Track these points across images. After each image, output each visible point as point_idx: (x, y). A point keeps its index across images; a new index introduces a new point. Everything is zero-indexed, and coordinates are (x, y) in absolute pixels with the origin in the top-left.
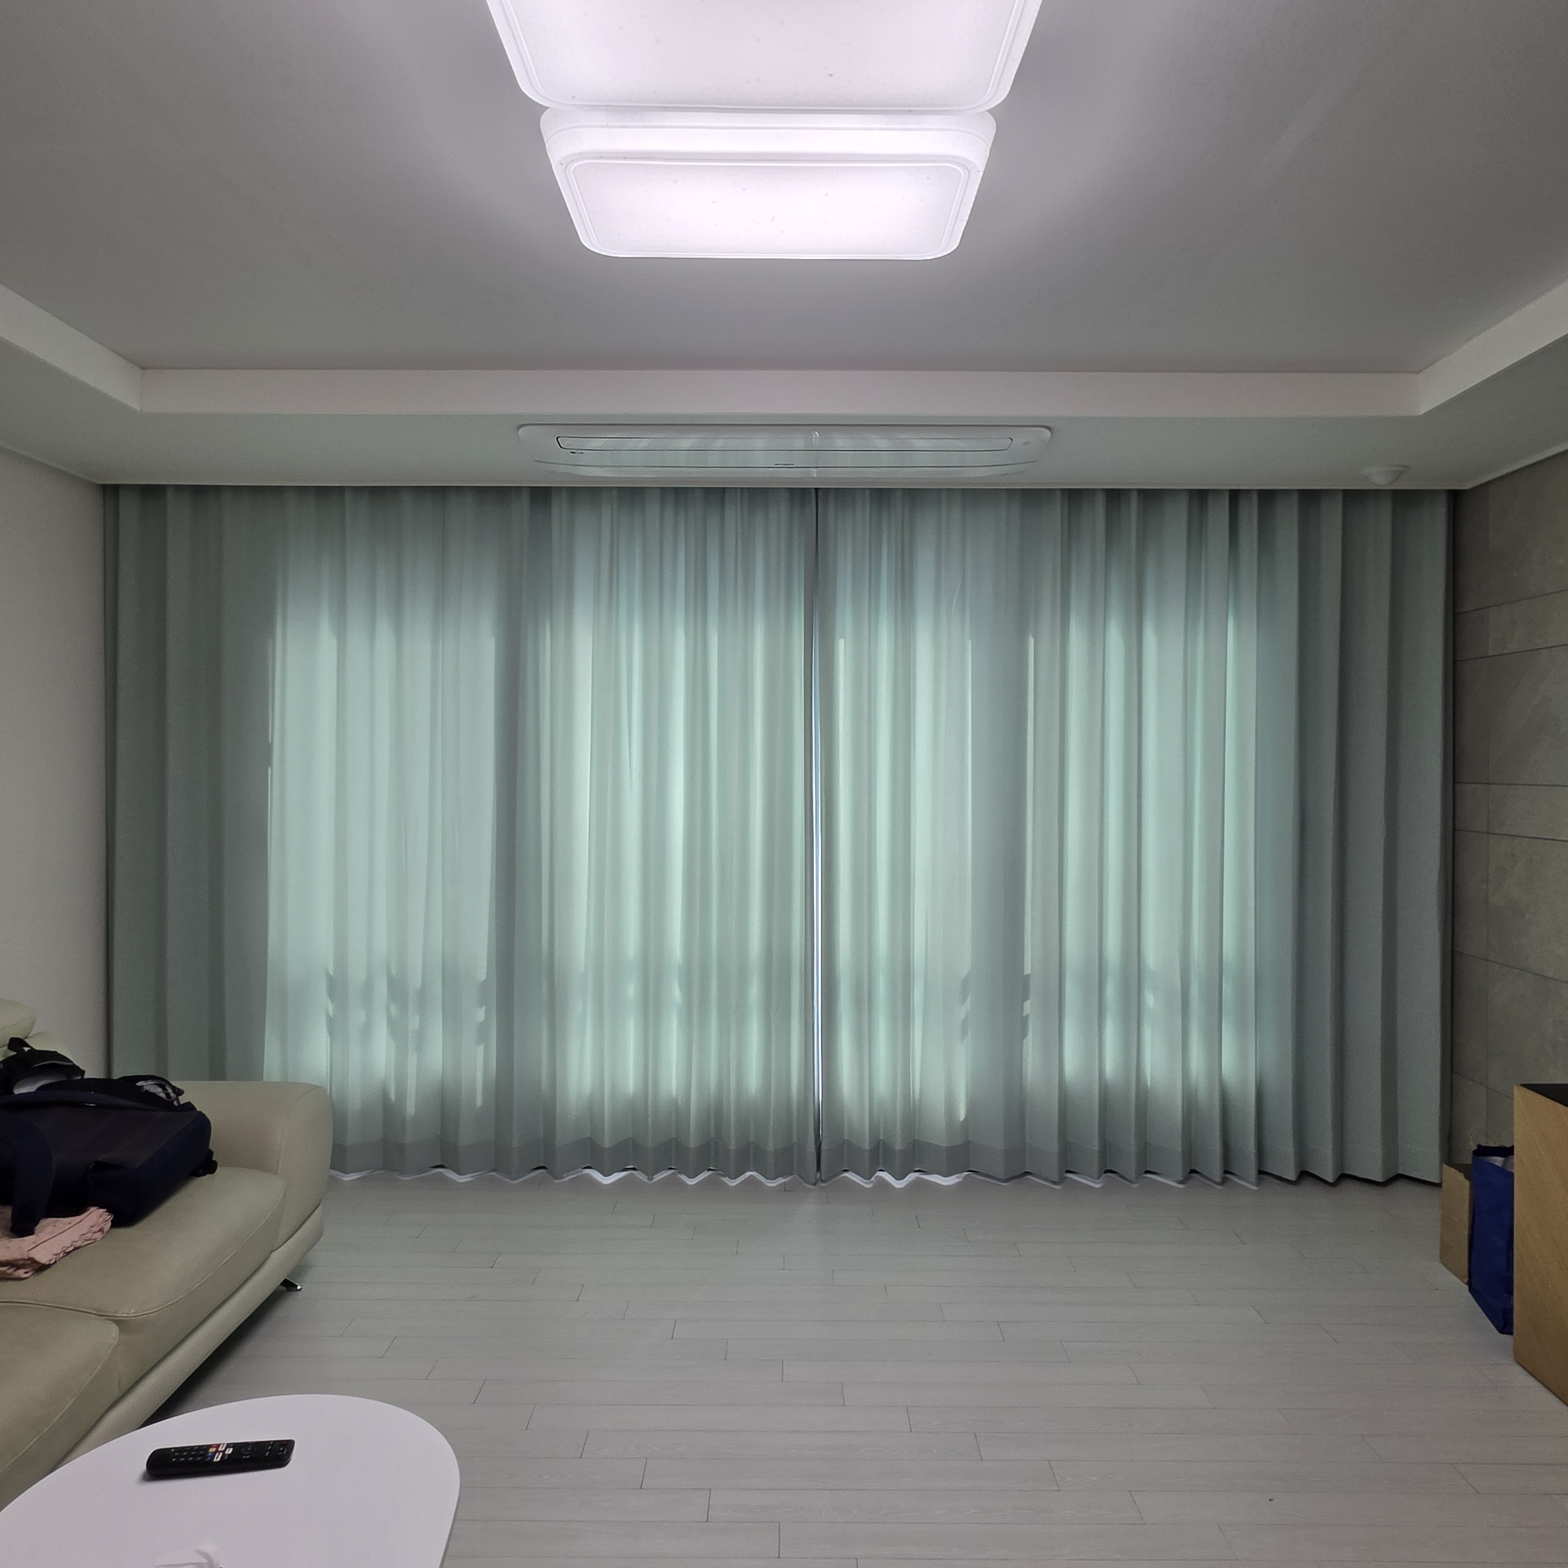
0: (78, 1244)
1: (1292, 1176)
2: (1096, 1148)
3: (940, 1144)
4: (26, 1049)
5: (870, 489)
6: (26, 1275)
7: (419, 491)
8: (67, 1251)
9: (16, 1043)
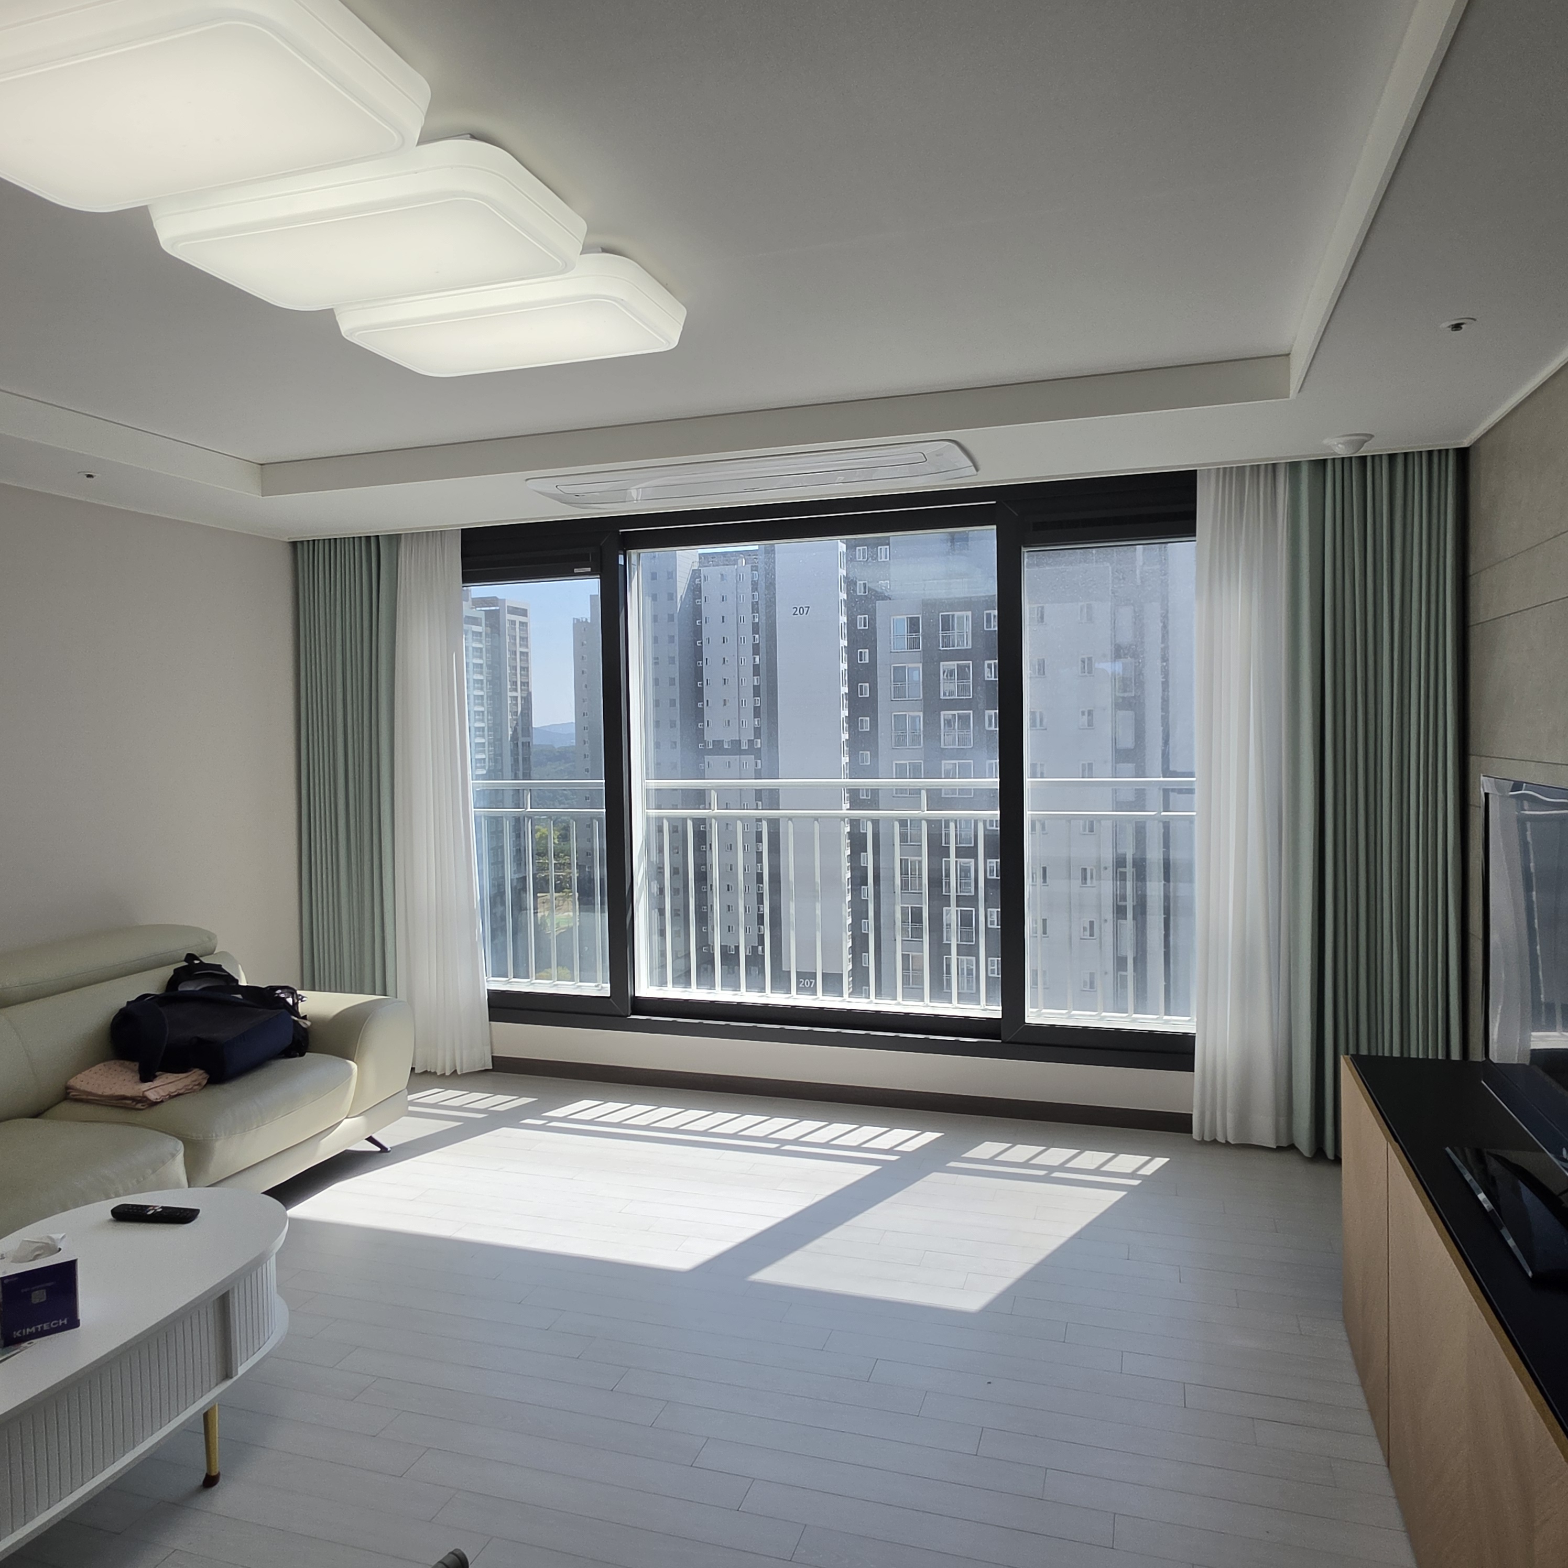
0: (181, 1092)
4: (196, 962)
6: (142, 1107)
8: (172, 1094)
9: (190, 957)
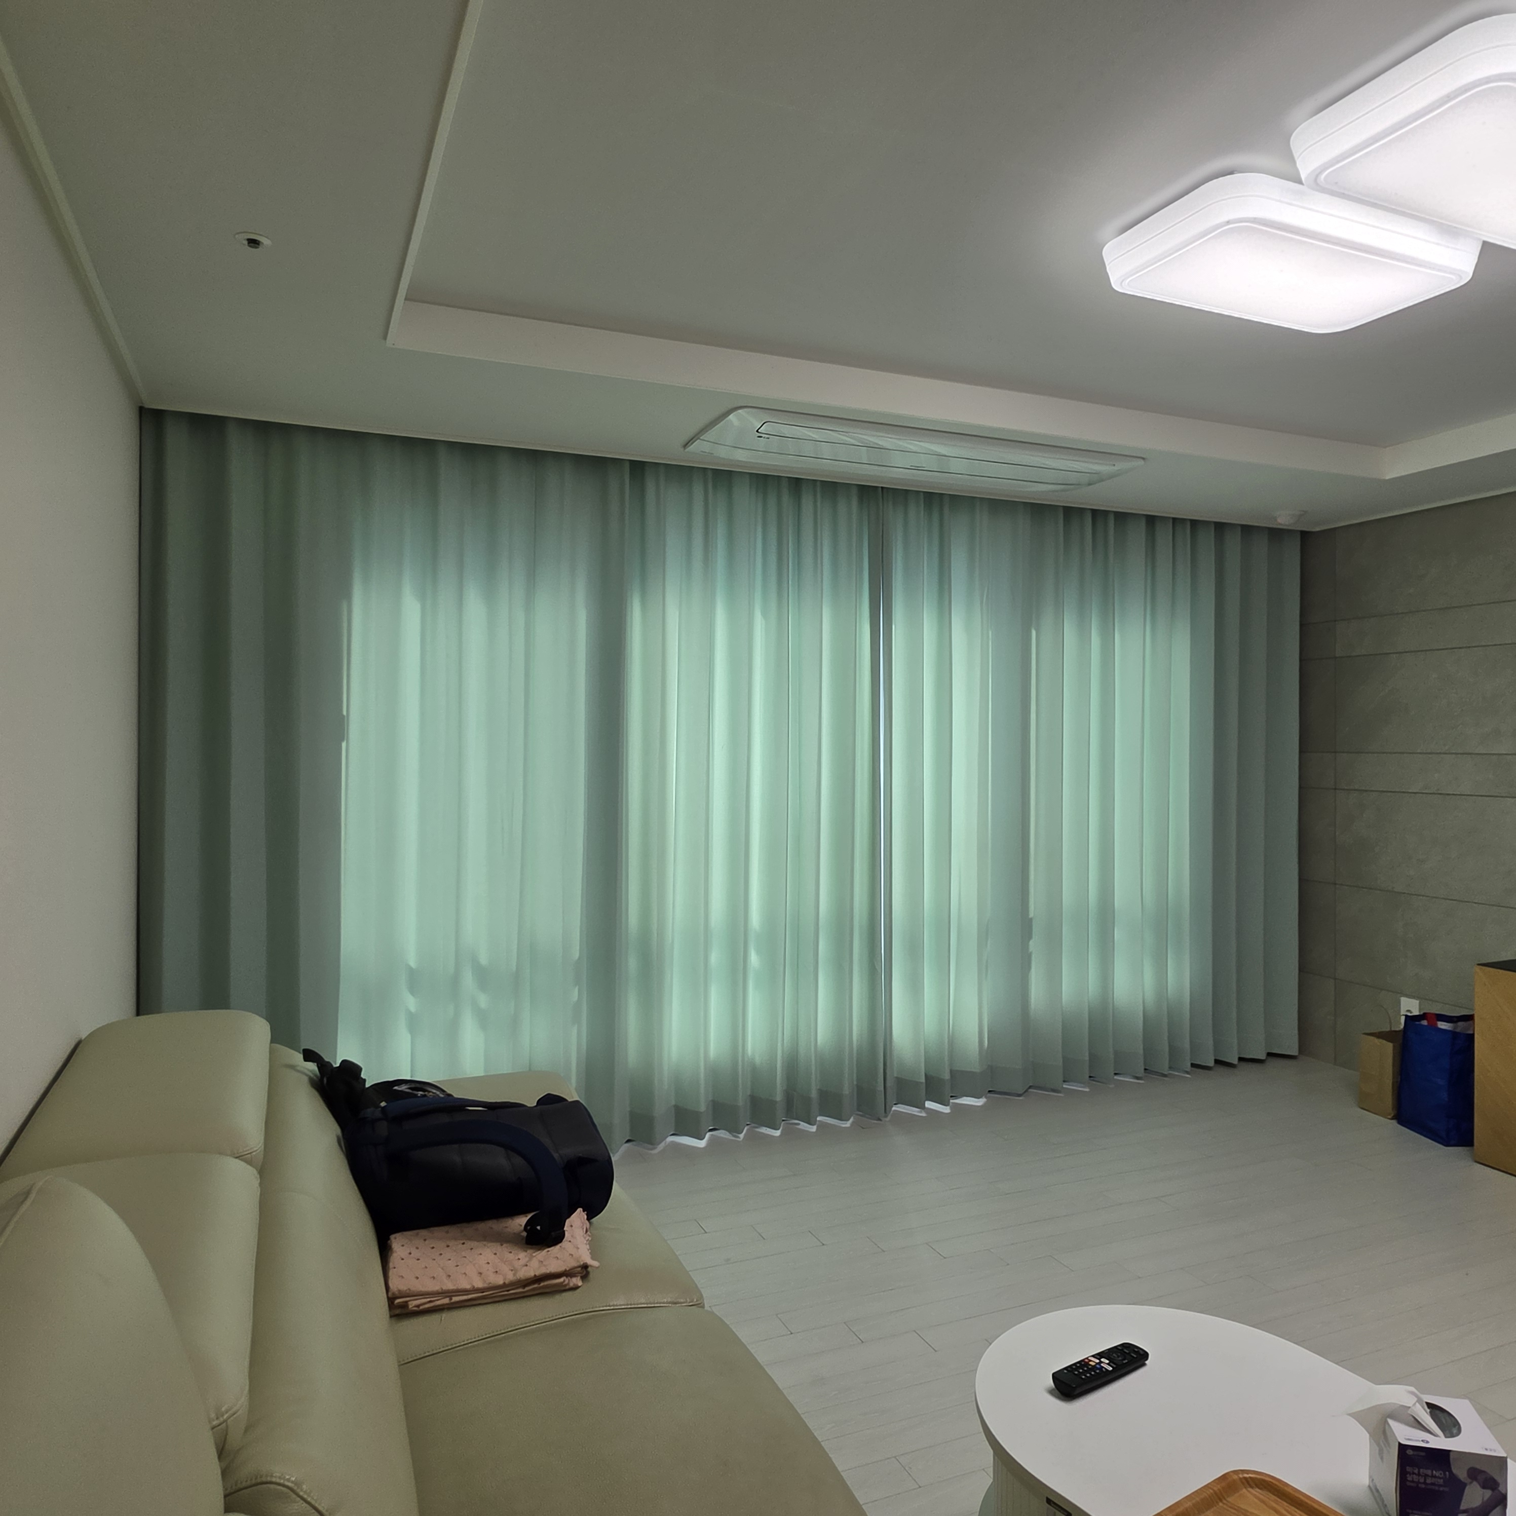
1: (1211, 1063)
2: (1087, 1058)
3: (974, 1070)
5: (924, 492)
7: (516, 453)
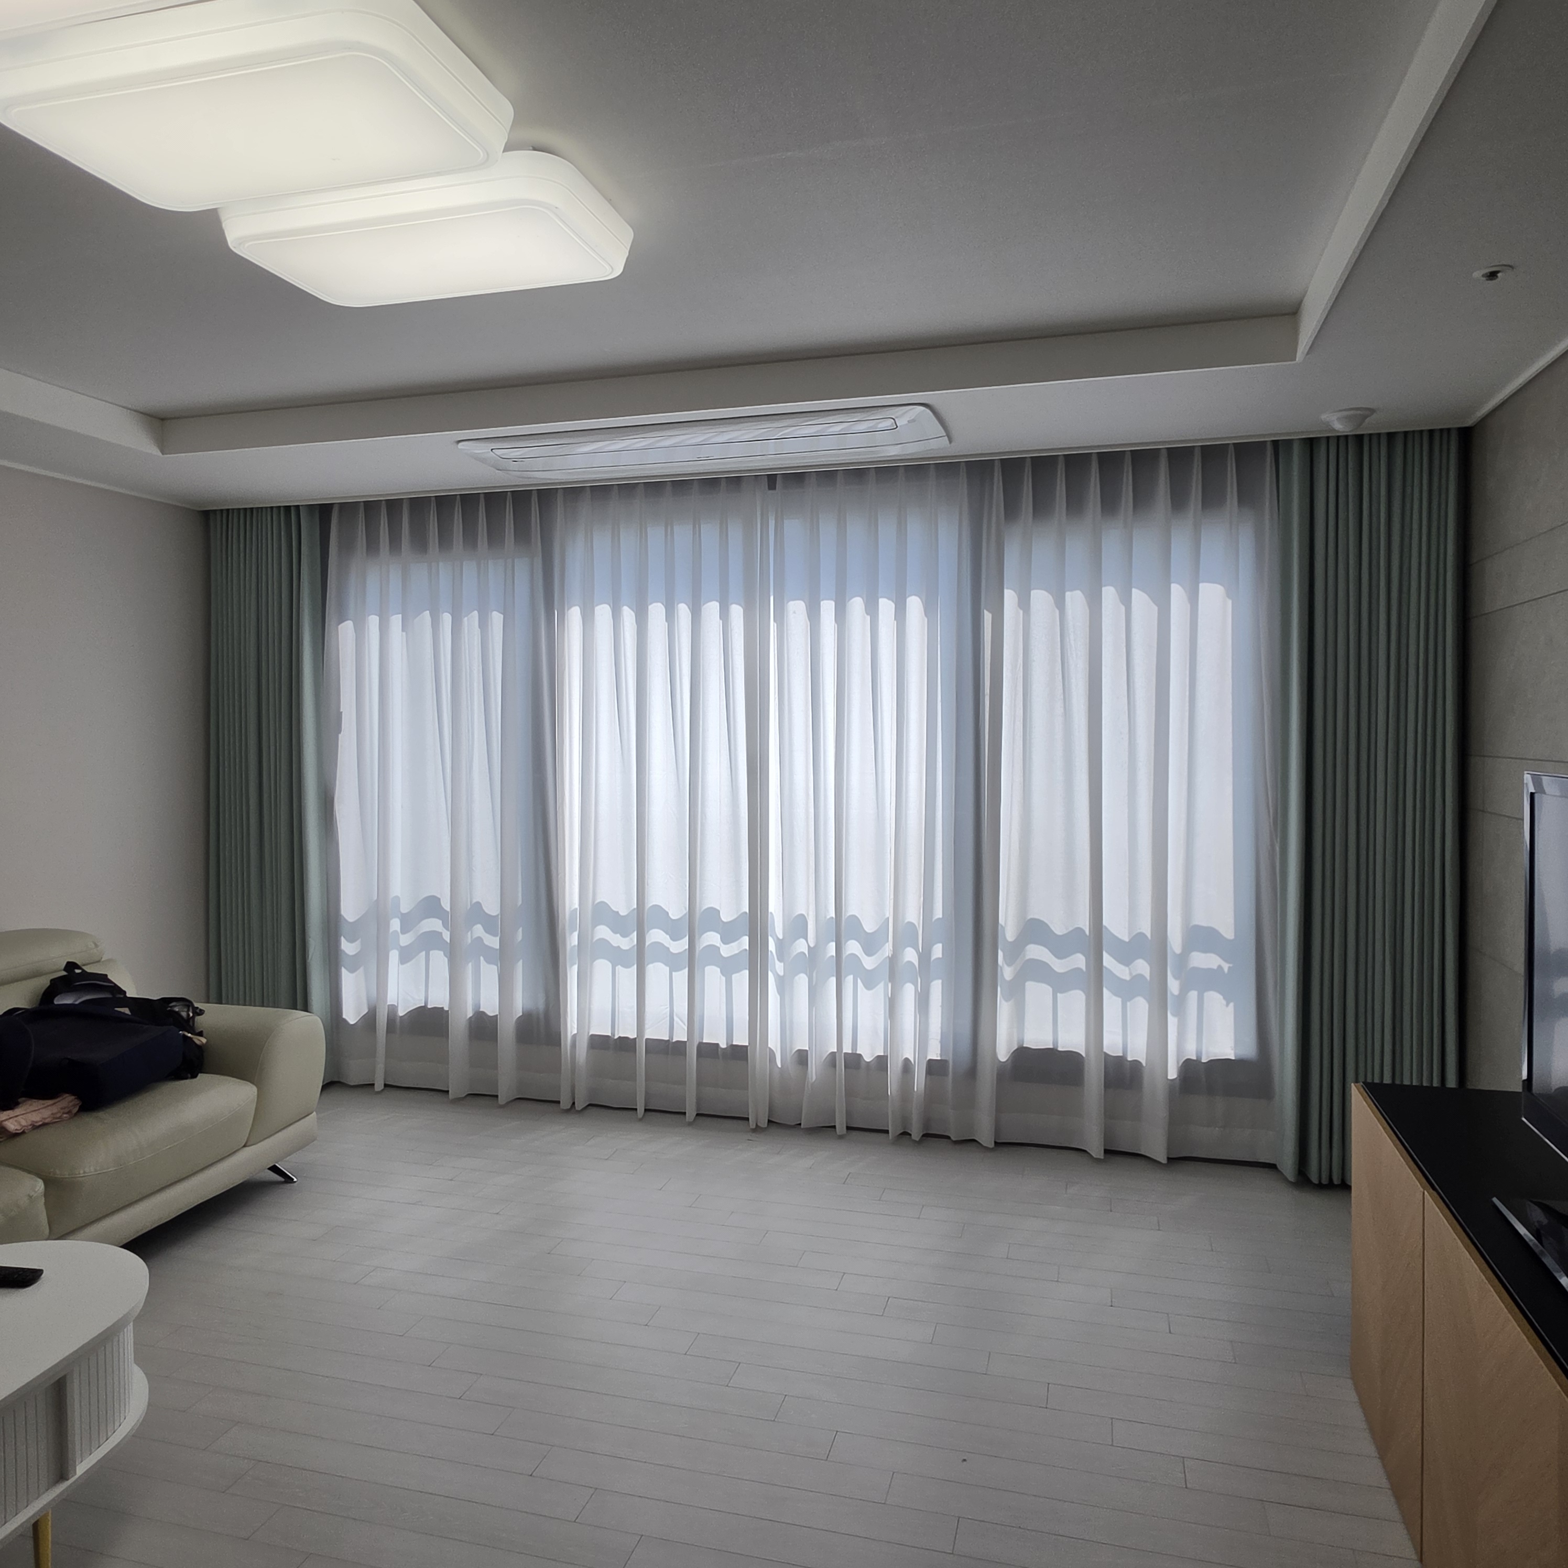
0: (46, 1121)
4: (78, 971)
8: (37, 1125)
9: (71, 966)
